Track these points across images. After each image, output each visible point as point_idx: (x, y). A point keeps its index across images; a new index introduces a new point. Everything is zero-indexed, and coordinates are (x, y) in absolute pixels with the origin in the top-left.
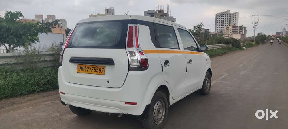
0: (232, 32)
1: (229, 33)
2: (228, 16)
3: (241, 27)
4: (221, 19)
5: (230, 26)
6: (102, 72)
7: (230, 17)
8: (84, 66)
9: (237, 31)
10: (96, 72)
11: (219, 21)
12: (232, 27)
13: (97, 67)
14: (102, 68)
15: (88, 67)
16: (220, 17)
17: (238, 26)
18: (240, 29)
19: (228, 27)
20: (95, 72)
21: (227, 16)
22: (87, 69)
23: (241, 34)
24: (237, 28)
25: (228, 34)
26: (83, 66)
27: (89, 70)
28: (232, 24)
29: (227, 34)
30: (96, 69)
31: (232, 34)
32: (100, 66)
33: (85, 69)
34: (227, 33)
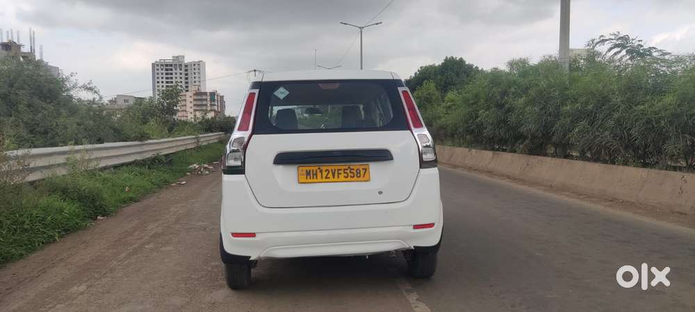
0: (195, 105)
1: (188, 109)
2: (181, 70)
3: (213, 94)
4: (164, 76)
5: (187, 91)
6: (364, 176)
7: (186, 70)
8: (315, 169)
9: (204, 103)
10: (349, 179)
11: (160, 80)
12: (194, 95)
13: (349, 167)
14: (363, 169)
15: (326, 170)
16: (162, 70)
17: (206, 93)
18: (212, 100)
19: (185, 95)
20: (345, 177)
21: (178, 69)
22: (325, 174)
23: (215, 111)
24: (204, 97)
25: (185, 111)
26: (313, 168)
27: (331, 174)
28: (192, 89)
29: (182, 111)
30: (348, 171)
31: (195, 110)
32: (356, 166)
33: (319, 174)
34: (184, 108)
